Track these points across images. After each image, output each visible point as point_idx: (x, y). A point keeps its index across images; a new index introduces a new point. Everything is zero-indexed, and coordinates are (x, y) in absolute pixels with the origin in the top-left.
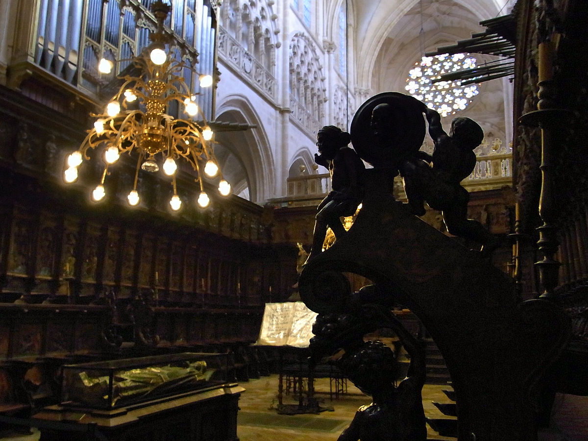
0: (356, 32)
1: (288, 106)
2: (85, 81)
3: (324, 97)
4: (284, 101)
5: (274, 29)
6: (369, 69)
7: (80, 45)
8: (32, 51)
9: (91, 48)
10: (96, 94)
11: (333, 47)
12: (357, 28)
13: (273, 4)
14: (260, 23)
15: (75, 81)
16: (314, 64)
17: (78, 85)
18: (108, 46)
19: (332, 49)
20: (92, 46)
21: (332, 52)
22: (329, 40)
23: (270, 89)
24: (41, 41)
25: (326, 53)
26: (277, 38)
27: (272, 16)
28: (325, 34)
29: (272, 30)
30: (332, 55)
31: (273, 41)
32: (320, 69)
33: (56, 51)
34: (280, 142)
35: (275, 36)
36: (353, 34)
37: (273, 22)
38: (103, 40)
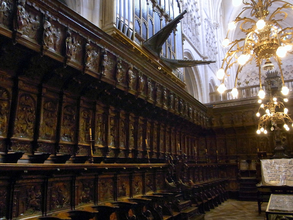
0: (224, 19)
1: (206, 55)
2: (136, 39)
3: (216, 51)
4: (204, 53)
5: (197, 16)
6: (232, 37)
7: (133, 20)
8: (115, 21)
9: (137, 21)
10: (141, 46)
11: (218, 26)
12: (224, 17)
13: (196, 3)
14: (192, 13)
15: (132, 38)
16: (211, 34)
17: (134, 41)
18: (144, 21)
19: (218, 27)
20: (138, 20)
21: (218, 28)
22: (216, 22)
23: (198, 46)
24: (118, 16)
25: (215, 29)
26: (199, 21)
27: (196, 10)
28: (214, 20)
29: (196, 17)
30: (218, 30)
31: (197, 22)
32: (214, 37)
33: (124, 22)
34: (204, 74)
35: (198, 20)
36: (223, 20)
37: (196, 12)
38: (142, 17)
